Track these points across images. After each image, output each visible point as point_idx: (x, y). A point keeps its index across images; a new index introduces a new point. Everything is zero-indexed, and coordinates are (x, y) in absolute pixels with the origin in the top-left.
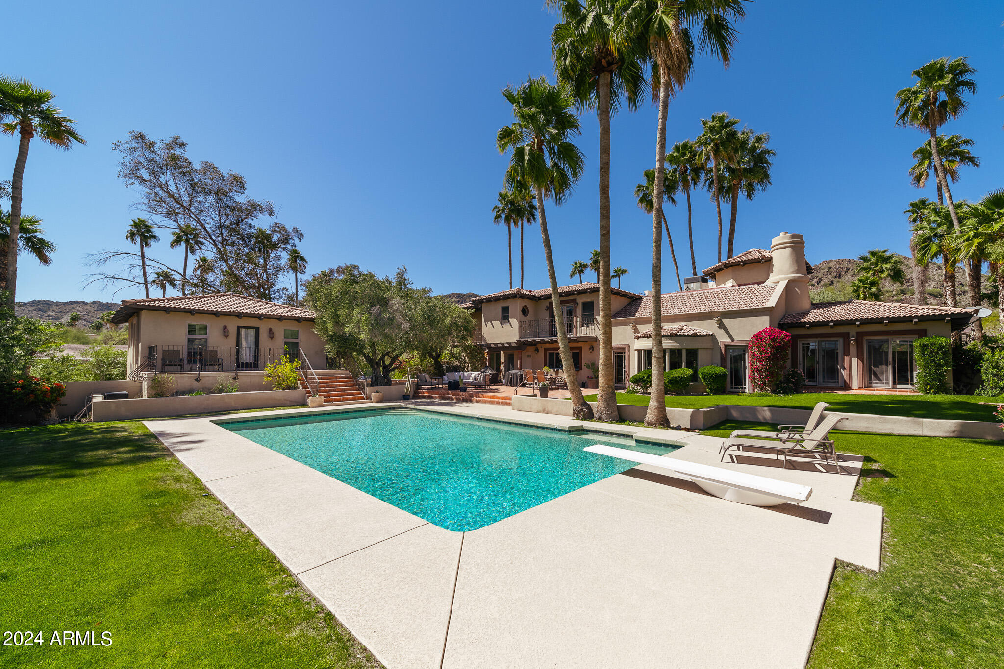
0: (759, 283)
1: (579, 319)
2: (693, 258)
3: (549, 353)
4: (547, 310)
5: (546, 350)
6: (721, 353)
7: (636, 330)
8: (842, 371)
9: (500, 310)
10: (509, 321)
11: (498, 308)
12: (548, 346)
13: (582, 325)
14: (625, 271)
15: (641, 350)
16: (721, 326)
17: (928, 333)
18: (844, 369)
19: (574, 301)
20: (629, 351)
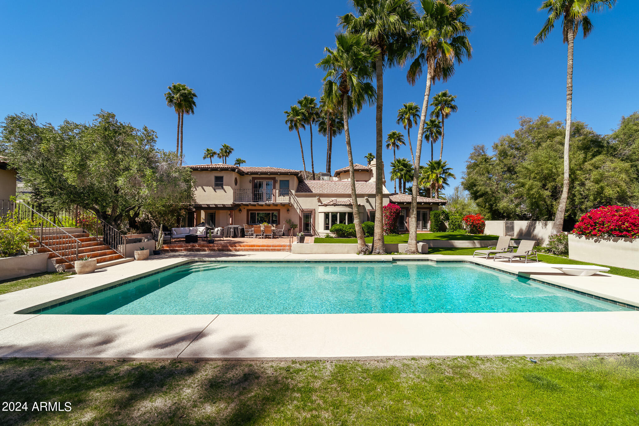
0: (366, 181)
1: (277, 191)
2: (312, 162)
3: (251, 213)
4: (250, 182)
5: (248, 210)
6: (368, 215)
7: (319, 201)
8: (406, 224)
9: (213, 179)
10: (223, 188)
11: (212, 177)
12: (250, 207)
13: (280, 195)
14: (244, 161)
15: (329, 213)
16: (368, 201)
17: (433, 209)
18: (406, 223)
19: (274, 179)
20: (315, 213)
